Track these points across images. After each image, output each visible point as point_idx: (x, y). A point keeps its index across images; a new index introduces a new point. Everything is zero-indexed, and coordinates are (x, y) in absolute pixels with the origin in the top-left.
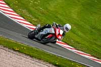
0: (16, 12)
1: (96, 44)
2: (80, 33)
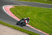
0: (16, 16)
1: (42, 27)
2: (37, 23)
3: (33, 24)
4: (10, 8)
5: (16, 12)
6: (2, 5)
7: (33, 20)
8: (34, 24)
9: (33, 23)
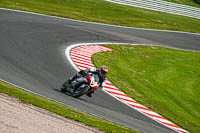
3: (182, 118)
4: (93, 52)
5: (116, 68)
6: (61, 43)
7: (180, 100)
8: (185, 115)
9: (181, 112)
